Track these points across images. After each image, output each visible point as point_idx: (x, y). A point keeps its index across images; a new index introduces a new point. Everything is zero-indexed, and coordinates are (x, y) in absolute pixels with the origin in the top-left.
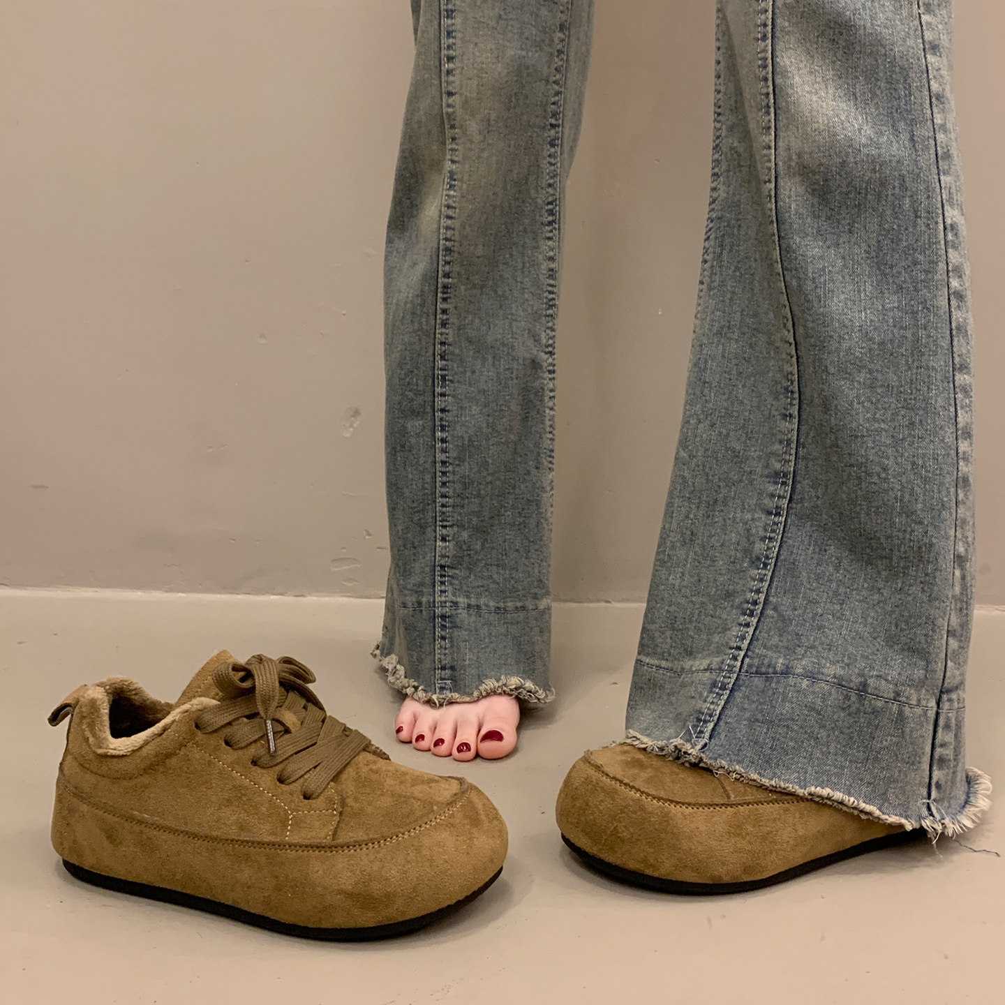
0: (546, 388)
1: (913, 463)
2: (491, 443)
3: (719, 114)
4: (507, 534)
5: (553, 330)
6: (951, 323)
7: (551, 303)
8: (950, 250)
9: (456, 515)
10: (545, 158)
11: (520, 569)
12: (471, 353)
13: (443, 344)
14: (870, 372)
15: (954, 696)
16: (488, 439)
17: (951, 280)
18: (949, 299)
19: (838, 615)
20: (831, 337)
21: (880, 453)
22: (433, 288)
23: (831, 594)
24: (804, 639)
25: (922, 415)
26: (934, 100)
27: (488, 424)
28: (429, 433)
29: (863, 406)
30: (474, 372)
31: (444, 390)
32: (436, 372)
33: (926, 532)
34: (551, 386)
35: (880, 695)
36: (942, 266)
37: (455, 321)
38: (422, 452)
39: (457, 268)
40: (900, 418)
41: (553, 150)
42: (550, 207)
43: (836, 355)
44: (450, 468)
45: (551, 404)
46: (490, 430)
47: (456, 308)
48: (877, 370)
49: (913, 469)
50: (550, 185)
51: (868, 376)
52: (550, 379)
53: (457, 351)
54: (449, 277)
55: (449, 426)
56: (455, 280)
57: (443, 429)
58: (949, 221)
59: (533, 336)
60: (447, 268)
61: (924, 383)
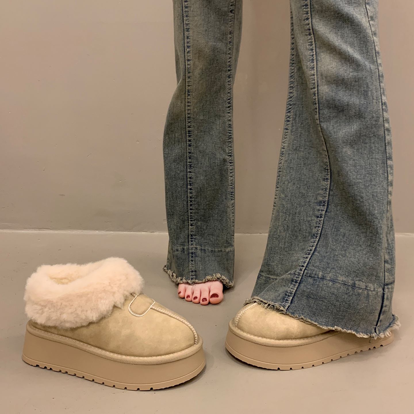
0: (229, 169)
1: (373, 195)
2: (208, 190)
3: (293, 63)
4: (216, 223)
5: (231, 147)
6: (385, 141)
7: (230, 137)
8: (384, 113)
9: (196, 217)
10: (227, 83)
11: (220, 236)
12: (201, 157)
13: (190, 153)
14: (354, 160)
15: (390, 287)
16: (207, 189)
17: (385, 124)
18: (384, 131)
19: (344, 255)
20: (339, 147)
21: (360, 191)
22: (185, 132)
23: (341, 247)
24: (330, 265)
25: (375, 177)
26: (377, 54)
27: (207, 183)
28: (185, 186)
29: (352, 173)
30: (201, 164)
31: (191, 170)
32: (188, 163)
33: (379, 222)
34: (231, 168)
35: (361, 287)
36: (381, 119)
37: (194, 144)
38: (183, 194)
39: (193, 124)
40: (366, 178)
41: (229, 79)
42: (229, 101)
43: (341, 154)
44: (193, 199)
45: (231, 175)
46: (208, 185)
47: (194, 139)
48: (356, 160)
49: (373, 197)
50: (229, 93)
51: (353, 162)
52: (230, 166)
53: (195, 156)
54: (190, 128)
55: (193, 184)
56: (193, 129)
57: (190, 185)
58: (383, 101)
59: (223, 150)
60: (189, 124)
61: (375, 164)
